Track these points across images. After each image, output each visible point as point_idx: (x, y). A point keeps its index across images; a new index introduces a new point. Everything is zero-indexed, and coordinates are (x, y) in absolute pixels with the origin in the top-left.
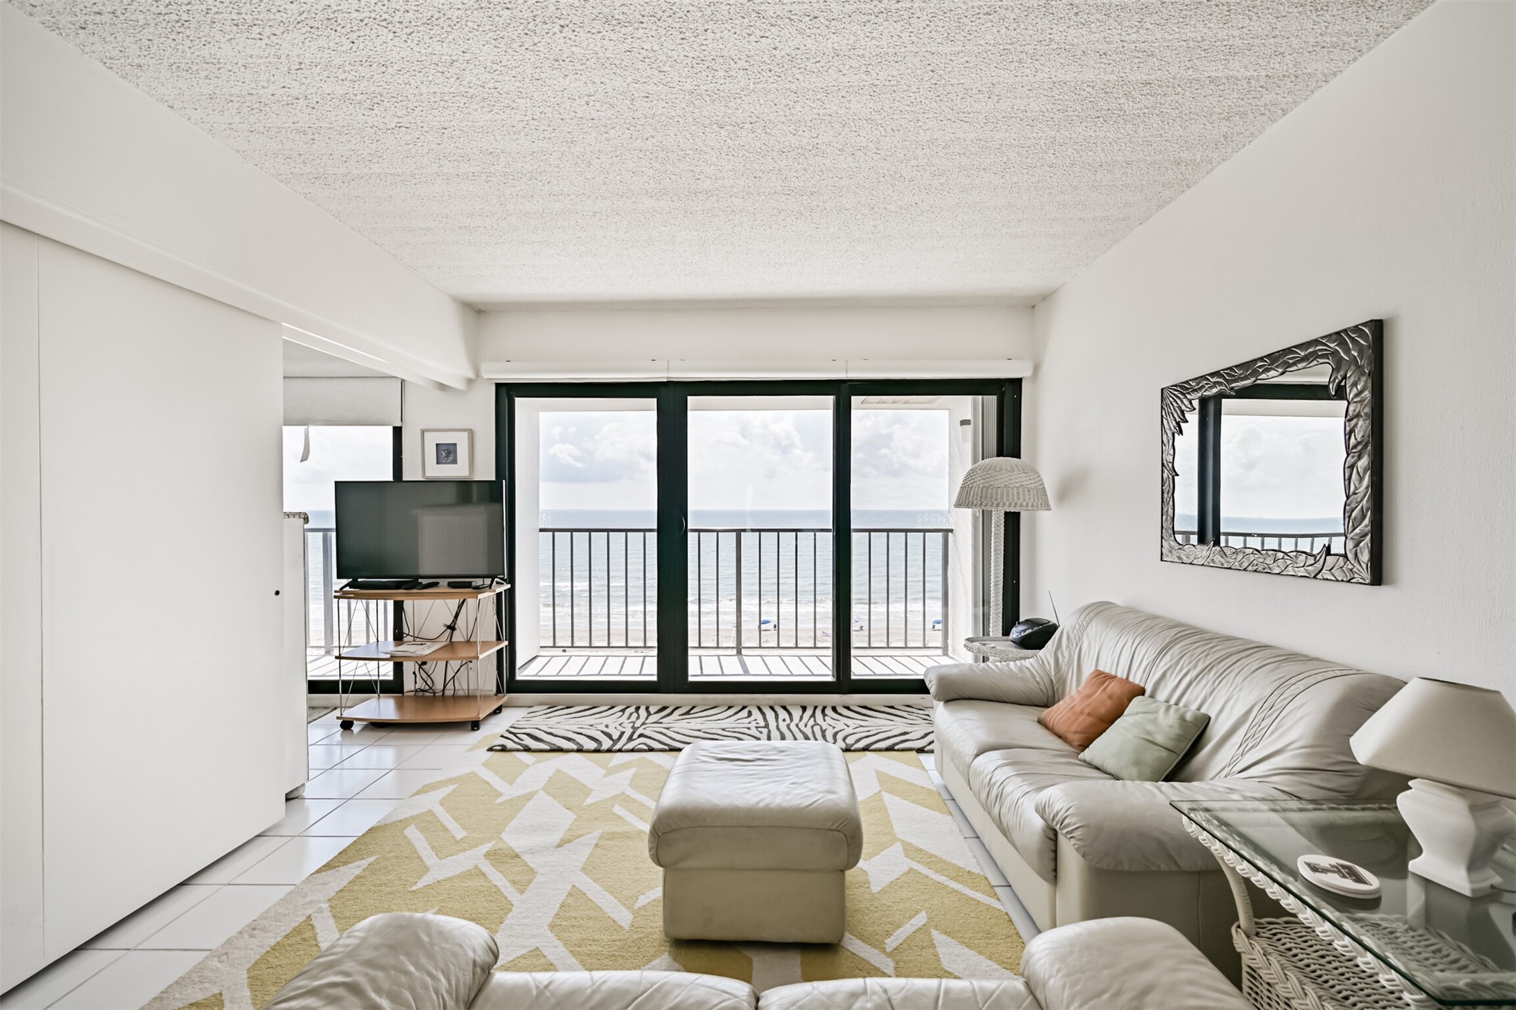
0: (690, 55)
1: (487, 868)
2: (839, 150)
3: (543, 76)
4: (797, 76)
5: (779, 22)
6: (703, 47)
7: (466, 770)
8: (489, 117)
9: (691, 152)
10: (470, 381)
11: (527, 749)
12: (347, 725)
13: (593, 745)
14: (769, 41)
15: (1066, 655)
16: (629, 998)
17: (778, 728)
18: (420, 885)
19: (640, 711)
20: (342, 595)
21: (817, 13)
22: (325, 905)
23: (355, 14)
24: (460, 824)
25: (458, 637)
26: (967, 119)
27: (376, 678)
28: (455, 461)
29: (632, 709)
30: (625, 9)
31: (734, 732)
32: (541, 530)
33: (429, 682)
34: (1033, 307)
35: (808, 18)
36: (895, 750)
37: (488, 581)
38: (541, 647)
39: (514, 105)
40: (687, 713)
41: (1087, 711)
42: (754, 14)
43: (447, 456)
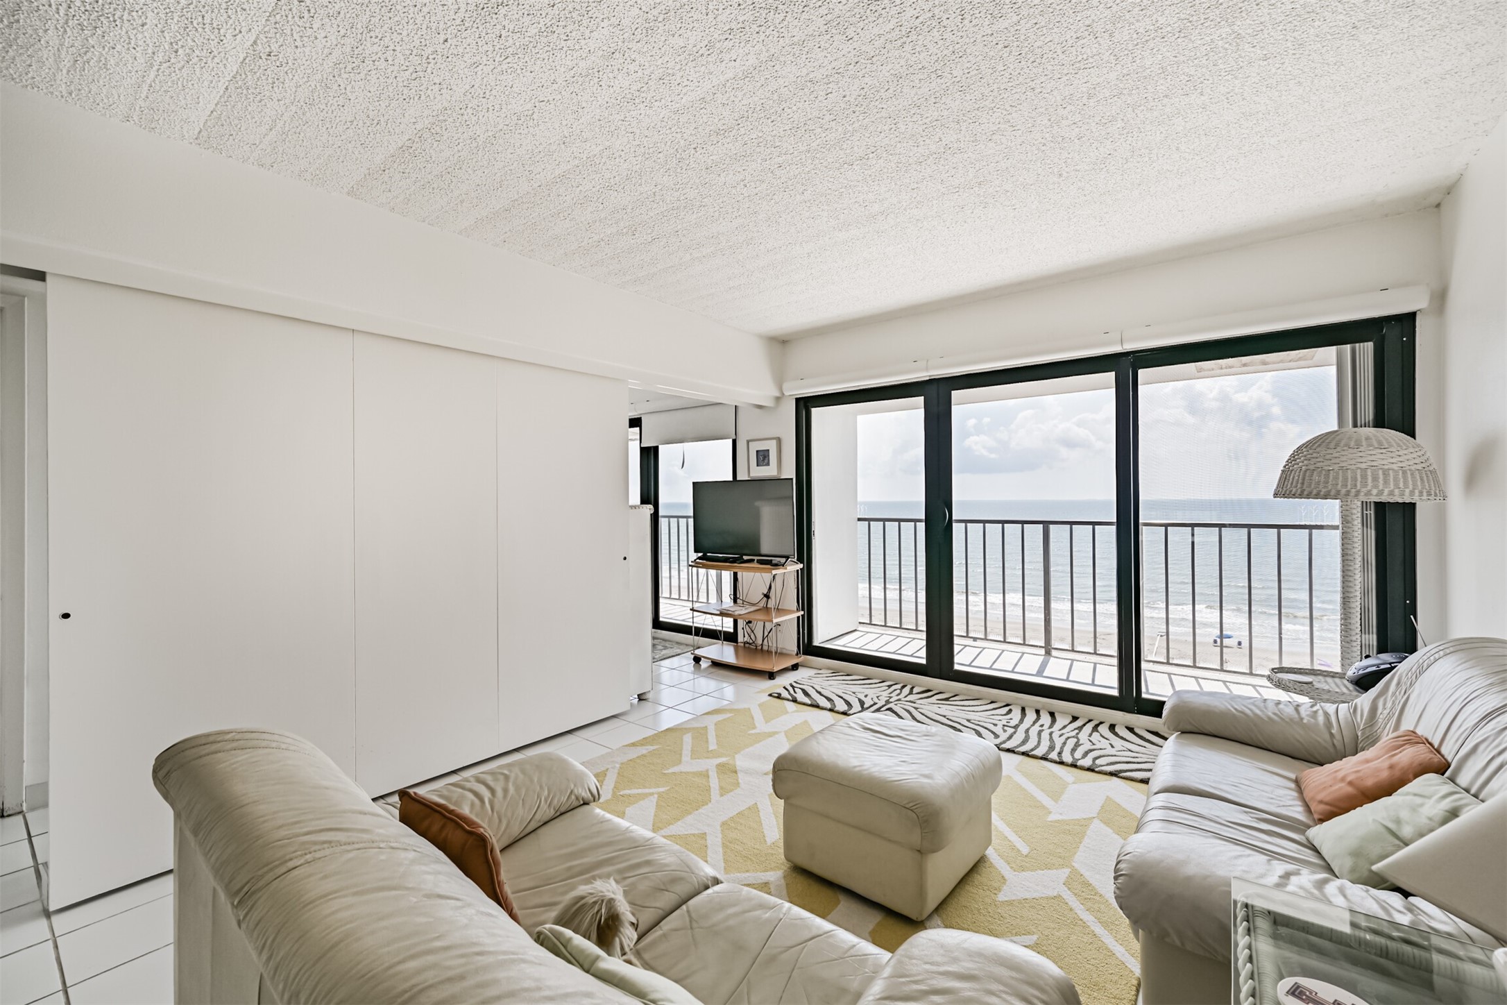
0: (787, 128)
1: (713, 775)
2: (973, 142)
3: (707, 180)
4: (880, 106)
5: (831, 80)
6: (792, 120)
7: (745, 706)
8: (695, 216)
9: (843, 190)
10: (778, 399)
11: (795, 700)
12: (697, 660)
13: (828, 705)
14: (835, 94)
15: (1389, 705)
16: (636, 845)
17: (1027, 731)
18: (670, 771)
19: (904, 690)
20: (696, 565)
21: (856, 59)
22: (618, 766)
23: (594, 189)
24: (717, 741)
25: (771, 604)
26: (1090, 65)
27: (720, 629)
28: (768, 464)
29: (899, 686)
30: (723, 122)
31: (978, 725)
32: (859, 520)
33: (753, 636)
34: (1438, 206)
35: (851, 66)
36: (1119, 777)
37: (783, 560)
38: (860, 623)
39: (703, 204)
40: (947, 699)
41: (1349, 779)
42: (809, 84)
43: (764, 460)
